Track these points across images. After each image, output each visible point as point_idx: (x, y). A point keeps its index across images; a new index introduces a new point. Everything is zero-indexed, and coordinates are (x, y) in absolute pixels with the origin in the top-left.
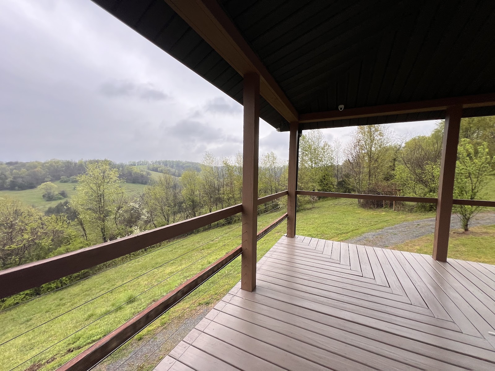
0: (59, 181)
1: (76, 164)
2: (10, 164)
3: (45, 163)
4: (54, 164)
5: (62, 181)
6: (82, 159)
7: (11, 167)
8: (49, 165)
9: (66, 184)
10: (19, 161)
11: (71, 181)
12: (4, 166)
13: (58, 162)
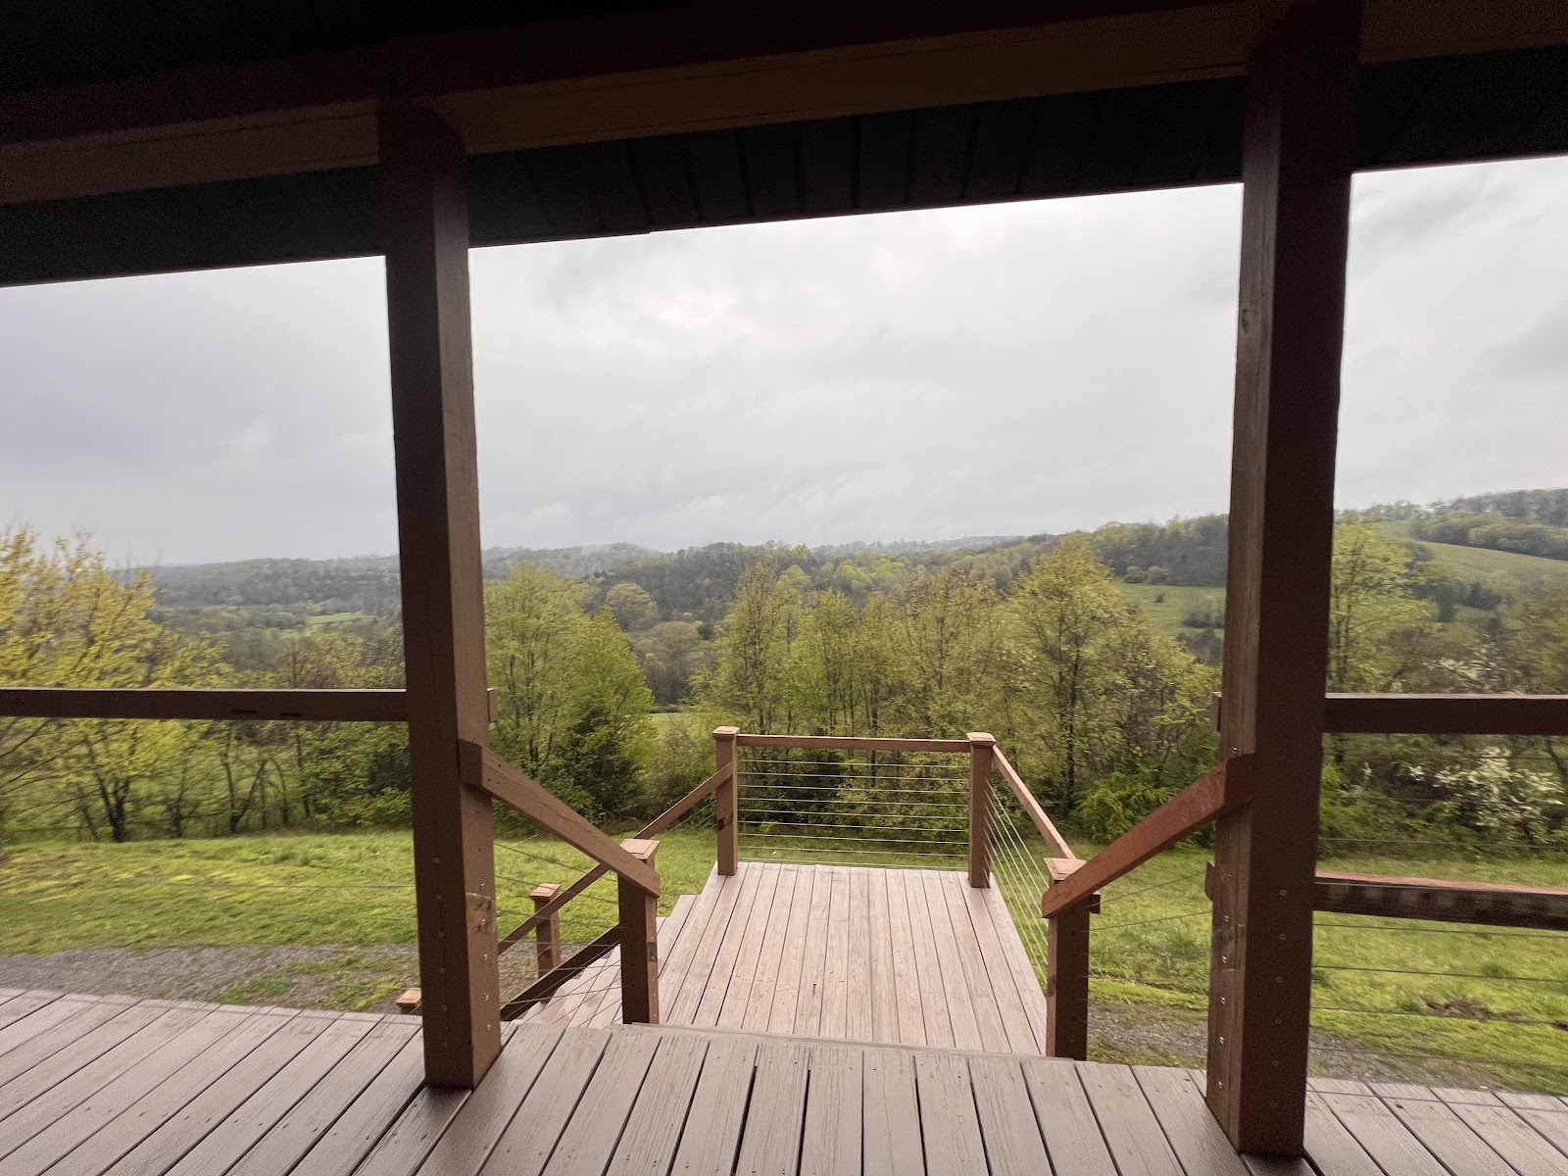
0: (1123, 579)
1: (1163, 531)
2: (1034, 540)
3: (1096, 533)
4: (1113, 536)
5: (1130, 578)
6: (1177, 517)
7: (1037, 547)
8: (1103, 538)
9: (1137, 586)
10: (1049, 533)
11: (1149, 580)
12: (1026, 546)
13: (1123, 527)
